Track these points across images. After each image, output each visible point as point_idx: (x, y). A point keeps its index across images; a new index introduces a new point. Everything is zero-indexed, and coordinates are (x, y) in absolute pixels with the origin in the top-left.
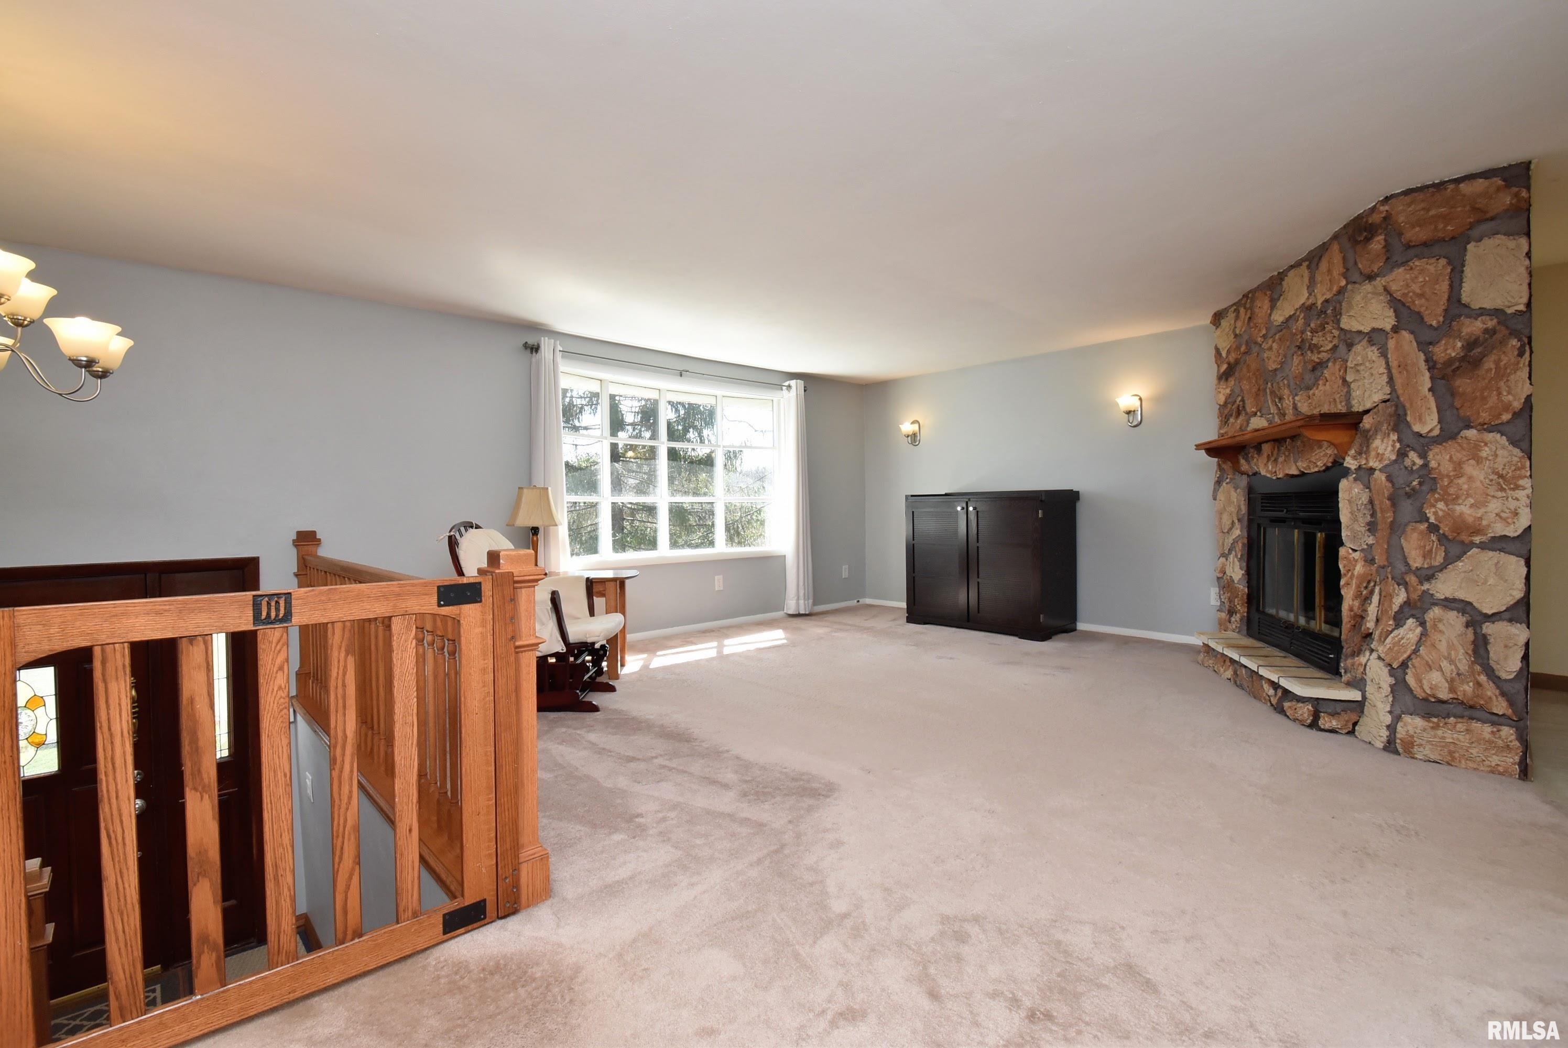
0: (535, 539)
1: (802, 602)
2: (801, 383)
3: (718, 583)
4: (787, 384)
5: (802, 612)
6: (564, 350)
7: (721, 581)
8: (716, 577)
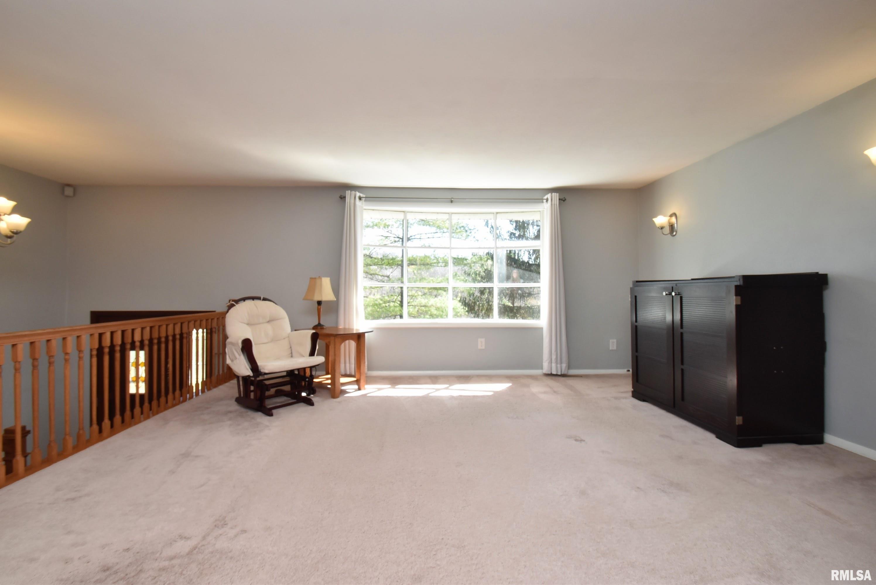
0: (319, 307)
1: (554, 365)
2: (556, 196)
3: (481, 343)
4: (545, 197)
5: (554, 372)
6: (367, 196)
7: (484, 343)
8: (479, 339)
